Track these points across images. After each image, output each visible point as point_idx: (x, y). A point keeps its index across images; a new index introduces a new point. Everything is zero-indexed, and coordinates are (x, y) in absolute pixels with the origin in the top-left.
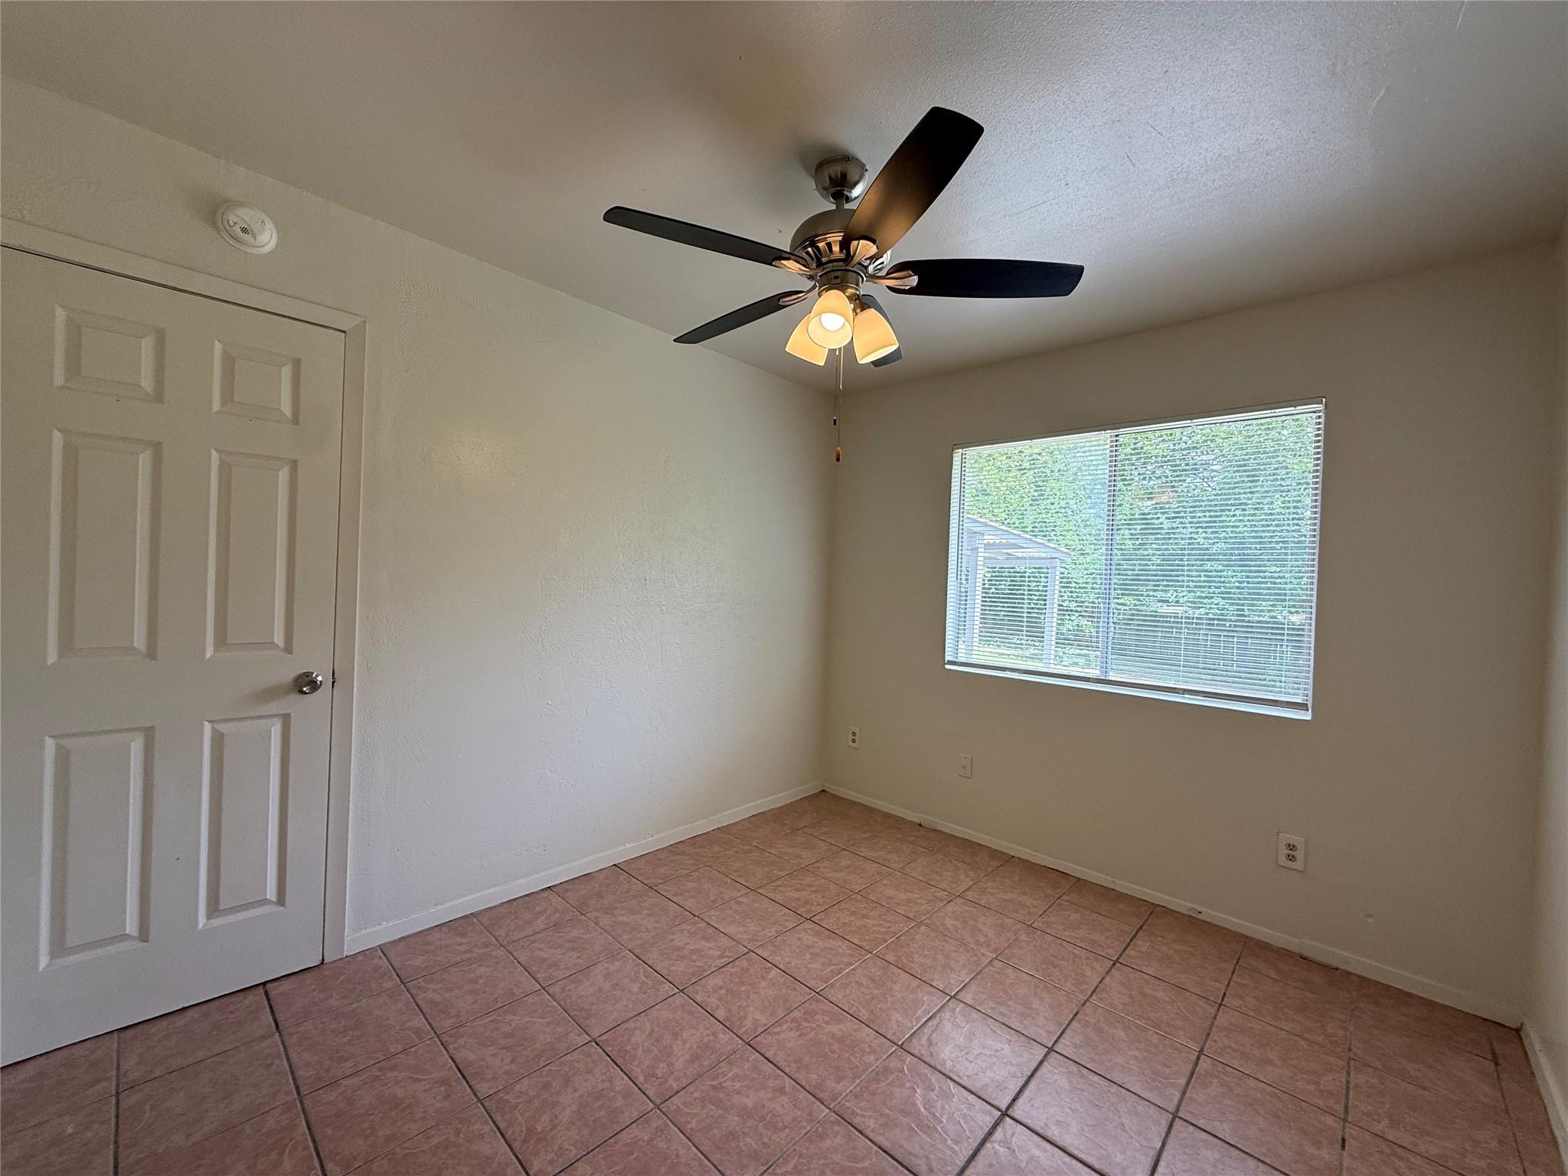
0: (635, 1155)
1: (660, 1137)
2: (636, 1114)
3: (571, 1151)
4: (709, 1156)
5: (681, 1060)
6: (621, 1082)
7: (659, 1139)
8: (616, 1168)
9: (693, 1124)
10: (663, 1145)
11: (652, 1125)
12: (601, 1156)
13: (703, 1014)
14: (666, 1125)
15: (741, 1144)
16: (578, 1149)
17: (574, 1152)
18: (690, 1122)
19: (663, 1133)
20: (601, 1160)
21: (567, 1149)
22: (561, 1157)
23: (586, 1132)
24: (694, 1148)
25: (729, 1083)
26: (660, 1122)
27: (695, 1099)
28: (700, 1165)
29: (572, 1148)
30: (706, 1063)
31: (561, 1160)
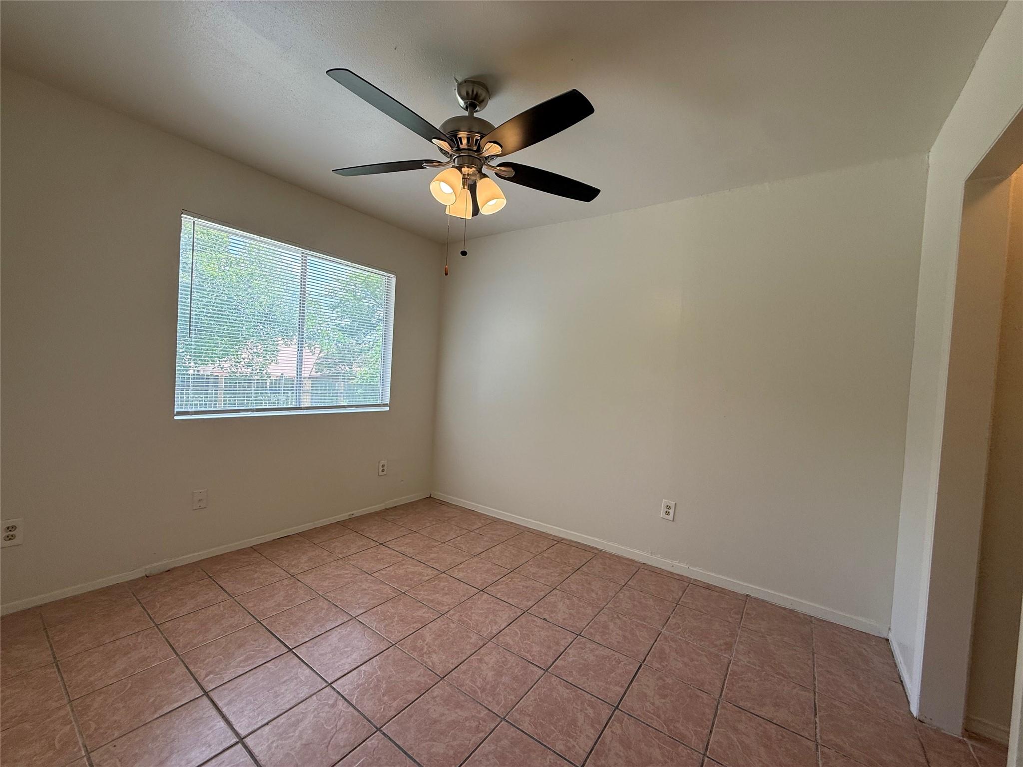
0: (541, 721)
1: (525, 711)
2: (512, 729)
3: (550, 759)
4: (530, 686)
5: (460, 713)
6: (486, 747)
7: (527, 711)
8: (553, 728)
9: (513, 697)
10: (531, 709)
11: (518, 717)
12: (548, 739)
13: (411, 708)
14: (517, 710)
15: (519, 674)
16: (548, 755)
17: (550, 756)
18: (511, 699)
19: (523, 710)
20: (551, 738)
21: (550, 761)
22: (556, 763)
23: (533, 755)
24: (529, 693)
25: (478, 684)
26: (515, 714)
27: (494, 699)
28: (537, 689)
29: (548, 758)
30: (463, 698)
31: (558, 762)
